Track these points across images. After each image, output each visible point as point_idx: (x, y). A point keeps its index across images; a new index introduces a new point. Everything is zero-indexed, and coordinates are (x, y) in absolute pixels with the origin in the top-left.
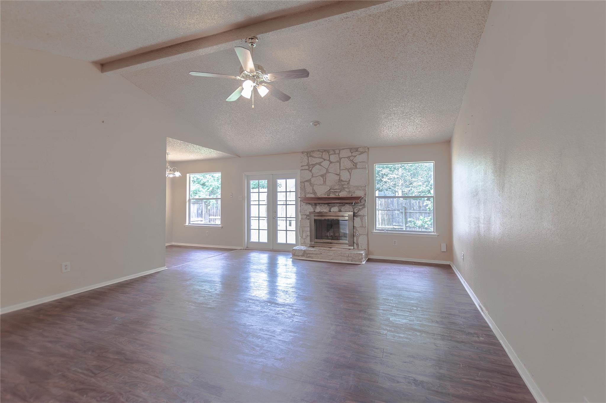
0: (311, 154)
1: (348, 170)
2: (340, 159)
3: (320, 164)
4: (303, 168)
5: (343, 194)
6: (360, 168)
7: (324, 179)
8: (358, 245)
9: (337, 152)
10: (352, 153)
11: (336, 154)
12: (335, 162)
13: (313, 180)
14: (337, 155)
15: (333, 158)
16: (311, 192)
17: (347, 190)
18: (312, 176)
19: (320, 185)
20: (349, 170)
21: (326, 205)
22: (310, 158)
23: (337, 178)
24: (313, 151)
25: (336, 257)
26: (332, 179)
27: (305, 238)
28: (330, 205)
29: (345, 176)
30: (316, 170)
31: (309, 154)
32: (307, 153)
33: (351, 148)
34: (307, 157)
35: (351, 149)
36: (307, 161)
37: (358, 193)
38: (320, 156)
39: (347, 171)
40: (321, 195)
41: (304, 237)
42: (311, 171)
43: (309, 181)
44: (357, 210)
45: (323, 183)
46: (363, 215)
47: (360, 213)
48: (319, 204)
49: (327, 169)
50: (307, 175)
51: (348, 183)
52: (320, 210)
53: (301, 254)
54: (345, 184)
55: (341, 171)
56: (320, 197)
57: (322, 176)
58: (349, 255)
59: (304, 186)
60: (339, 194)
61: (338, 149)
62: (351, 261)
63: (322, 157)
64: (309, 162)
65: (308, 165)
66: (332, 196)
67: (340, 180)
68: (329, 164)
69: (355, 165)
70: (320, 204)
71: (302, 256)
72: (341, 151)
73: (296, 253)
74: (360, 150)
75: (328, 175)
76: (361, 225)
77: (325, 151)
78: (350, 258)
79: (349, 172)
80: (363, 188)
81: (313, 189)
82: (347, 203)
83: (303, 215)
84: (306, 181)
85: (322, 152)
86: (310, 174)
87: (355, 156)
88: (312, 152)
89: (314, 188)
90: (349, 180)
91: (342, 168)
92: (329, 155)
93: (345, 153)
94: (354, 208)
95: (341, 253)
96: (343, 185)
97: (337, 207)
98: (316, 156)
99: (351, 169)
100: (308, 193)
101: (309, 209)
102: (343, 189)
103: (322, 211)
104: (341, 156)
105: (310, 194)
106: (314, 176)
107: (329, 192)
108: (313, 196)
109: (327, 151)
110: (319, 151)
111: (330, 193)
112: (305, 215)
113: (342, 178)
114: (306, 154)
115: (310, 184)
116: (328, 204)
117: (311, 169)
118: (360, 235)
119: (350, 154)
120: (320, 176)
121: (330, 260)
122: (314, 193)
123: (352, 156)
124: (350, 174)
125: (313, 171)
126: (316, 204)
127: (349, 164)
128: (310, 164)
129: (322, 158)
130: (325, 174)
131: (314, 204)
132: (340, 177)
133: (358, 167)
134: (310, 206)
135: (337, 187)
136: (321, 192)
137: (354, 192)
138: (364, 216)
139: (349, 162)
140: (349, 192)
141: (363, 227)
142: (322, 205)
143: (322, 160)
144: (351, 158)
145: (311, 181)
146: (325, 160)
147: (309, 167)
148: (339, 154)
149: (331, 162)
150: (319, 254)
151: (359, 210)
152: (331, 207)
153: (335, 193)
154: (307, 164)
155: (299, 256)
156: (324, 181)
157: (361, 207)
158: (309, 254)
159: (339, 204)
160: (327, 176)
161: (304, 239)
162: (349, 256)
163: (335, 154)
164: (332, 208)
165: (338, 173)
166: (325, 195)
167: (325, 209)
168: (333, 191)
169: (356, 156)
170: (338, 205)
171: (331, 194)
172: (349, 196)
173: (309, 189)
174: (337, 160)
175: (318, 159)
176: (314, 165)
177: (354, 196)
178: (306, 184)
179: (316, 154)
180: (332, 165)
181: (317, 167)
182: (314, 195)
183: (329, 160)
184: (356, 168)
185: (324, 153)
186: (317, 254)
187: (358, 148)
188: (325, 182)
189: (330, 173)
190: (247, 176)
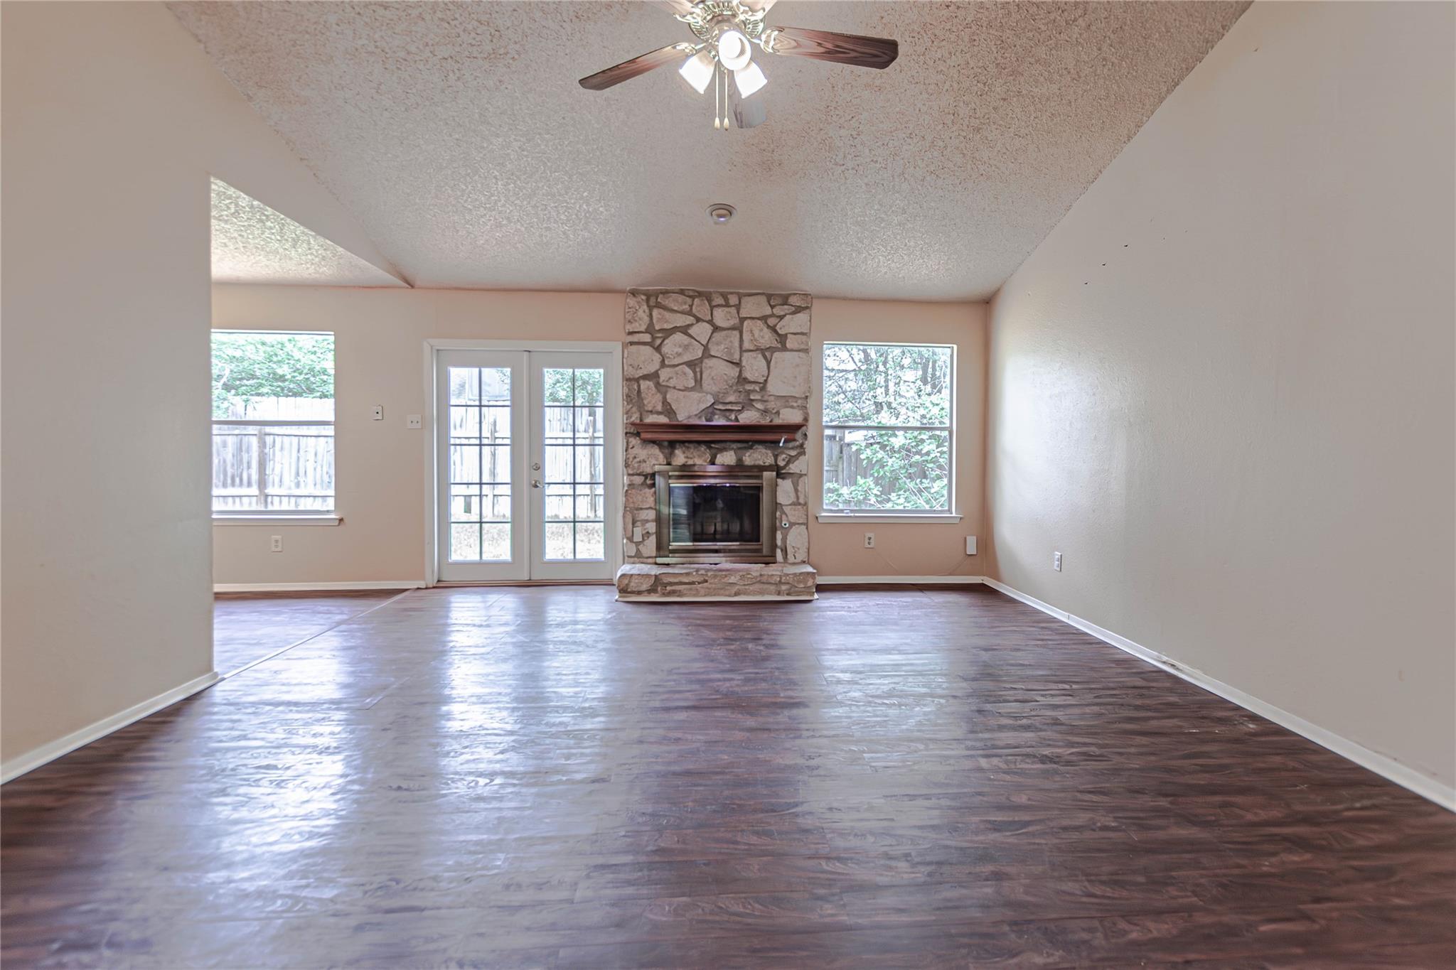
0: (659, 300)
1: (762, 351)
2: (742, 320)
3: (684, 330)
4: (636, 338)
5: (747, 417)
6: (792, 350)
7: (695, 373)
8: (785, 551)
9: (733, 300)
10: (772, 307)
11: (731, 306)
12: (728, 329)
13: (664, 374)
14: (733, 310)
15: (721, 317)
16: (659, 408)
17: (759, 406)
18: (663, 365)
19: (687, 389)
20: (766, 353)
21: (703, 448)
22: (655, 312)
23: (734, 372)
24: (665, 292)
25: (747, 587)
26: (718, 372)
27: (641, 540)
28: (713, 445)
29: (754, 367)
30: (672, 345)
31: (653, 298)
32: (648, 295)
33: (773, 295)
34: (648, 306)
35: (769, 297)
36: (646, 319)
37: (790, 416)
38: (686, 307)
39: (760, 356)
40: (689, 417)
41: (638, 538)
42: (658, 349)
43: (654, 376)
44: (784, 460)
45: (693, 384)
46: (799, 472)
47: (794, 468)
48: (683, 442)
49: (706, 348)
50: (647, 360)
51: (763, 388)
52: (686, 460)
53: (644, 587)
54: (754, 391)
55: (745, 354)
56: (685, 422)
57: (691, 364)
58: (781, 578)
59: (639, 391)
60: (739, 417)
61: (735, 293)
62: (788, 594)
63: (691, 309)
64: (654, 321)
65: (650, 329)
66: (719, 421)
67: (742, 380)
68: (711, 331)
69: (782, 339)
70: (687, 444)
71: (652, 590)
72: (744, 300)
73: (632, 584)
74: (792, 300)
75: (708, 363)
76: (795, 500)
77: (700, 294)
78: (784, 587)
79: (765, 357)
80: (800, 401)
81: (665, 402)
82: (759, 442)
83: (633, 475)
84: (645, 377)
85: (693, 297)
86: (657, 357)
87: (781, 317)
88: (661, 293)
89: (668, 396)
90: (766, 381)
91: (746, 345)
92: (712, 308)
93: (753, 307)
94: (777, 455)
95: (761, 575)
96: (749, 392)
97: (732, 453)
98: (676, 308)
99: (772, 350)
100: (651, 411)
101: (653, 459)
102: (748, 404)
103: (690, 462)
104: (743, 314)
105: (655, 416)
106: (666, 362)
107: (711, 411)
108: (663, 420)
109: (708, 297)
110: (682, 292)
111: (713, 414)
112: (639, 475)
113: (748, 375)
114: (644, 297)
115: (656, 387)
116: (708, 443)
117: (658, 342)
118: (792, 524)
119: (768, 311)
120: (684, 366)
121: (729, 596)
122: (668, 410)
123: (773, 315)
124: (769, 363)
125: (665, 349)
126: (672, 444)
127: (767, 338)
128: (657, 328)
129: (690, 313)
130: (701, 360)
131: (666, 444)
132: (740, 371)
133: (788, 345)
134: (655, 450)
135: (732, 398)
136: (689, 409)
137: (778, 413)
138: (801, 475)
139: (765, 329)
140: (765, 411)
141: (800, 504)
142: (691, 445)
143: (690, 320)
144: (771, 321)
145: (659, 377)
146: (698, 320)
147: (654, 338)
148: (738, 307)
149: (716, 329)
150: (699, 583)
151: (791, 460)
152: (714, 451)
153: (728, 414)
154: (646, 329)
155: (639, 593)
156: (696, 381)
157: (793, 453)
158: (671, 584)
159: (739, 445)
160: (704, 364)
161: (638, 544)
162: (783, 581)
163: (727, 305)
164: (718, 456)
165: (736, 357)
166: (700, 418)
167: (699, 456)
168: (721, 407)
169: (784, 316)
170: (734, 446)
171: (716, 417)
172: (766, 421)
173: (652, 400)
174: (732, 324)
175: (679, 315)
176: (668, 333)
177: (777, 421)
178: (645, 385)
179: (673, 302)
180: (717, 336)
181: (678, 337)
182: (669, 418)
183: (711, 322)
184: (784, 348)
185: (696, 300)
186: (693, 583)
187: (790, 295)
188: (699, 382)
189: (714, 356)
190: (438, 350)
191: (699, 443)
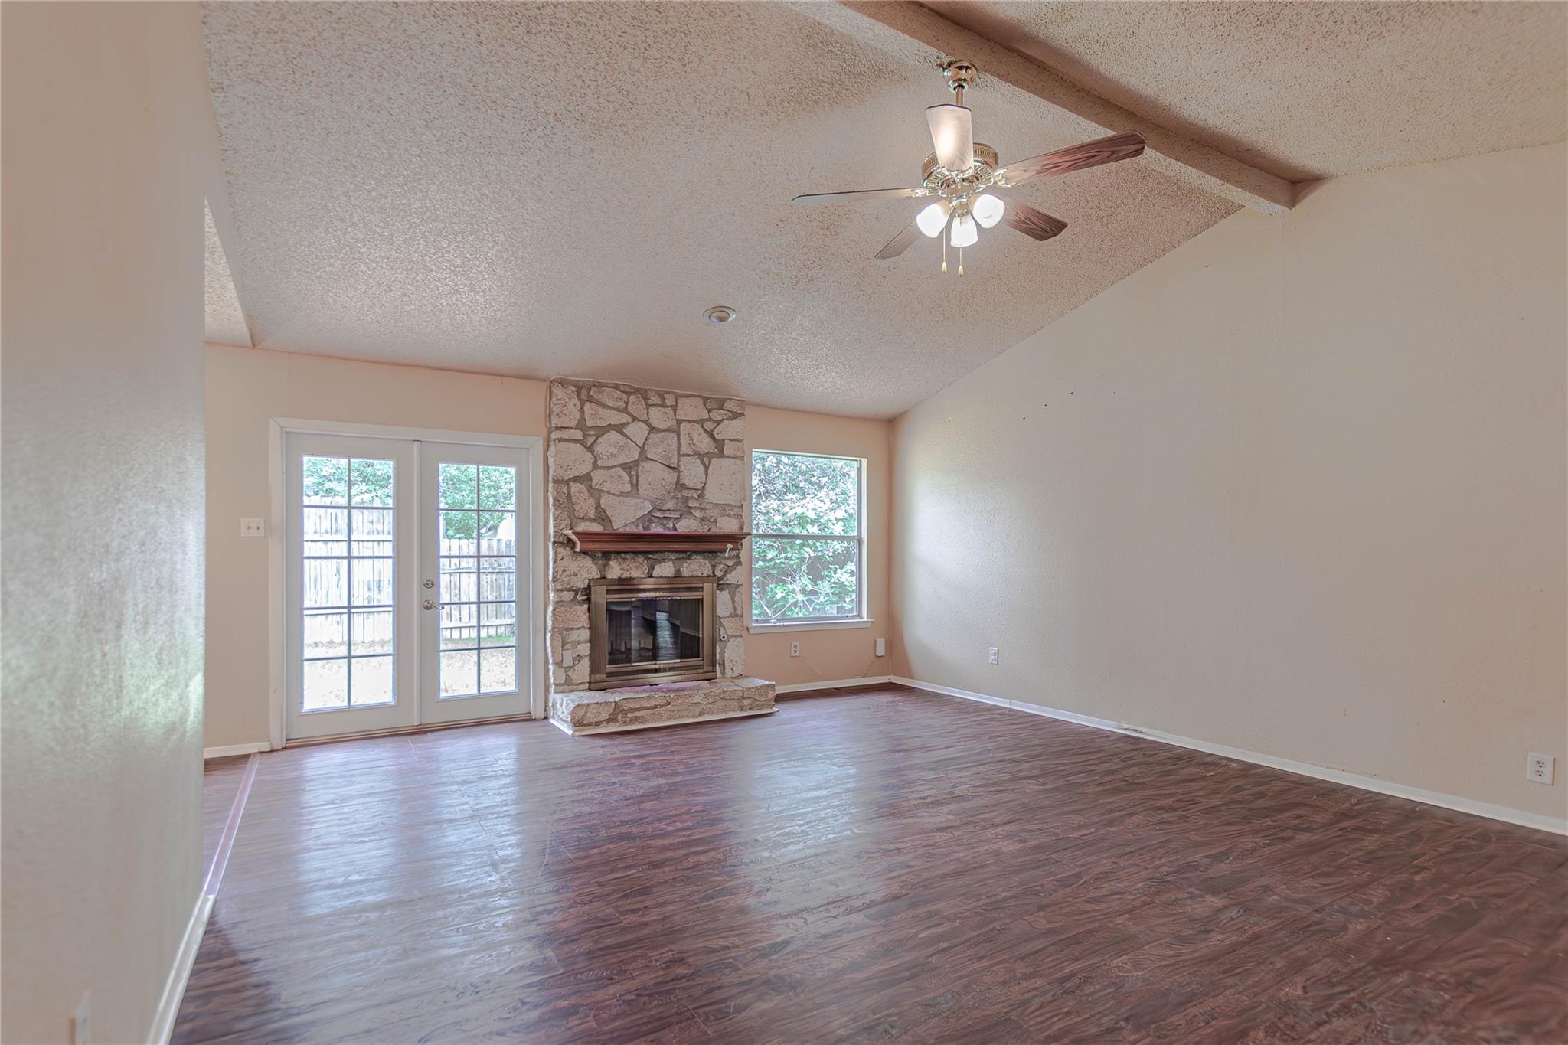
0: (591, 394)
1: (700, 456)
2: (679, 422)
3: (620, 429)
4: (565, 434)
5: (686, 526)
6: (729, 457)
7: (631, 476)
8: (723, 665)
9: (670, 400)
10: (709, 411)
11: (668, 407)
12: (665, 431)
13: (597, 477)
14: (670, 411)
15: (658, 417)
16: (592, 514)
17: (697, 514)
18: (595, 466)
19: (622, 494)
20: (704, 458)
21: (641, 559)
22: (587, 407)
23: (671, 477)
24: (599, 386)
25: (710, 706)
26: (655, 476)
27: (572, 665)
28: (650, 556)
29: (692, 473)
30: (606, 445)
31: (584, 390)
32: (579, 388)
33: (708, 398)
34: (580, 400)
35: (706, 400)
36: (577, 415)
37: (728, 526)
38: (622, 404)
39: (698, 461)
40: (626, 525)
41: (567, 663)
42: (590, 449)
43: (585, 479)
44: (721, 570)
45: (630, 489)
46: (736, 583)
47: (731, 578)
48: (619, 553)
49: (642, 449)
50: (578, 460)
51: (701, 496)
52: (622, 572)
53: (604, 716)
54: (692, 497)
55: (684, 459)
56: (621, 530)
57: (627, 467)
58: (743, 694)
59: (569, 496)
60: (676, 525)
61: (673, 393)
62: (751, 709)
63: (626, 407)
64: (586, 417)
65: (581, 425)
66: (656, 529)
67: (680, 486)
68: (647, 432)
69: (720, 444)
70: (623, 555)
71: (611, 720)
72: (681, 401)
73: (588, 715)
74: (729, 405)
75: (646, 466)
76: (733, 612)
77: (637, 391)
78: (746, 702)
79: (703, 462)
80: (736, 510)
81: (598, 507)
82: (697, 552)
83: (562, 591)
84: (576, 479)
85: (628, 394)
86: (589, 457)
87: (719, 422)
88: (594, 386)
89: (602, 501)
90: (703, 487)
91: (684, 449)
92: (648, 406)
93: (690, 409)
94: (715, 566)
95: (724, 692)
96: (687, 499)
97: (671, 563)
98: (610, 404)
99: (710, 456)
100: (583, 518)
101: (586, 571)
102: (687, 511)
103: (626, 575)
104: (681, 415)
105: (588, 523)
106: (599, 463)
107: (649, 518)
108: (596, 528)
109: (643, 394)
110: (617, 387)
111: (651, 522)
112: (569, 590)
113: (687, 481)
114: (574, 389)
115: (589, 491)
116: (645, 553)
117: (591, 440)
118: (730, 637)
119: (705, 415)
120: (619, 468)
121: (694, 717)
122: (602, 517)
123: (710, 419)
124: (707, 469)
125: (598, 449)
126: (606, 555)
127: (705, 444)
128: (589, 424)
129: (625, 411)
130: (636, 463)
131: (600, 554)
132: (678, 476)
133: (726, 452)
134: (588, 562)
135: (670, 505)
136: (626, 516)
137: (715, 521)
138: (738, 586)
139: (704, 434)
140: (703, 519)
141: (737, 615)
142: (628, 556)
143: (626, 418)
144: (709, 426)
145: (591, 480)
146: (634, 419)
147: (585, 436)
148: (675, 408)
149: (652, 429)
150: (662, 706)
151: (728, 570)
152: (651, 562)
153: (665, 522)
154: (577, 424)
155: (597, 724)
156: (632, 483)
157: (730, 563)
158: (632, 710)
159: (677, 555)
160: (640, 468)
161: (567, 669)
162: (745, 696)
163: (664, 405)
164: (656, 567)
165: (674, 462)
166: (637, 526)
167: (637, 568)
168: (659, 514)
169: (722, 420)
170: (673, 556)
171: (653, 525)
172: (703, 530)
173: (585, 505)
174: (670, 425)
175: (613, 412)
176: (602, 430)
177: (714, 531)
178: (575, 488)
179: (608, 397)
180: (654, 437)
181: (613, 436)
182: (603, 526)
183: (646, 422)
184: (721, 454)
185: (632, 397)
186: (656, 707)
187: (726, 399)
188: (635, 486)
189: (651, 459)
190: (287, 432)
191: (636, 553)
